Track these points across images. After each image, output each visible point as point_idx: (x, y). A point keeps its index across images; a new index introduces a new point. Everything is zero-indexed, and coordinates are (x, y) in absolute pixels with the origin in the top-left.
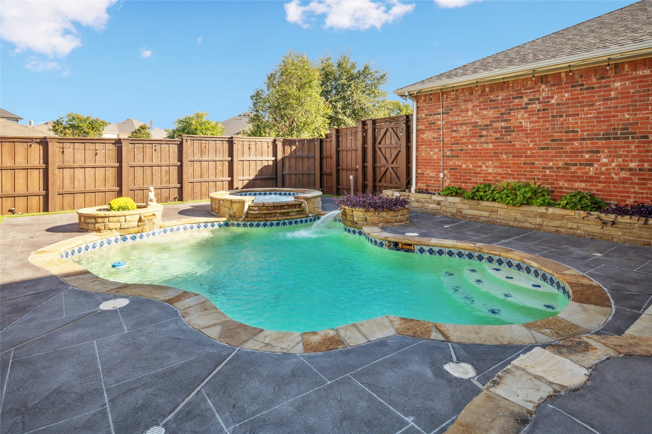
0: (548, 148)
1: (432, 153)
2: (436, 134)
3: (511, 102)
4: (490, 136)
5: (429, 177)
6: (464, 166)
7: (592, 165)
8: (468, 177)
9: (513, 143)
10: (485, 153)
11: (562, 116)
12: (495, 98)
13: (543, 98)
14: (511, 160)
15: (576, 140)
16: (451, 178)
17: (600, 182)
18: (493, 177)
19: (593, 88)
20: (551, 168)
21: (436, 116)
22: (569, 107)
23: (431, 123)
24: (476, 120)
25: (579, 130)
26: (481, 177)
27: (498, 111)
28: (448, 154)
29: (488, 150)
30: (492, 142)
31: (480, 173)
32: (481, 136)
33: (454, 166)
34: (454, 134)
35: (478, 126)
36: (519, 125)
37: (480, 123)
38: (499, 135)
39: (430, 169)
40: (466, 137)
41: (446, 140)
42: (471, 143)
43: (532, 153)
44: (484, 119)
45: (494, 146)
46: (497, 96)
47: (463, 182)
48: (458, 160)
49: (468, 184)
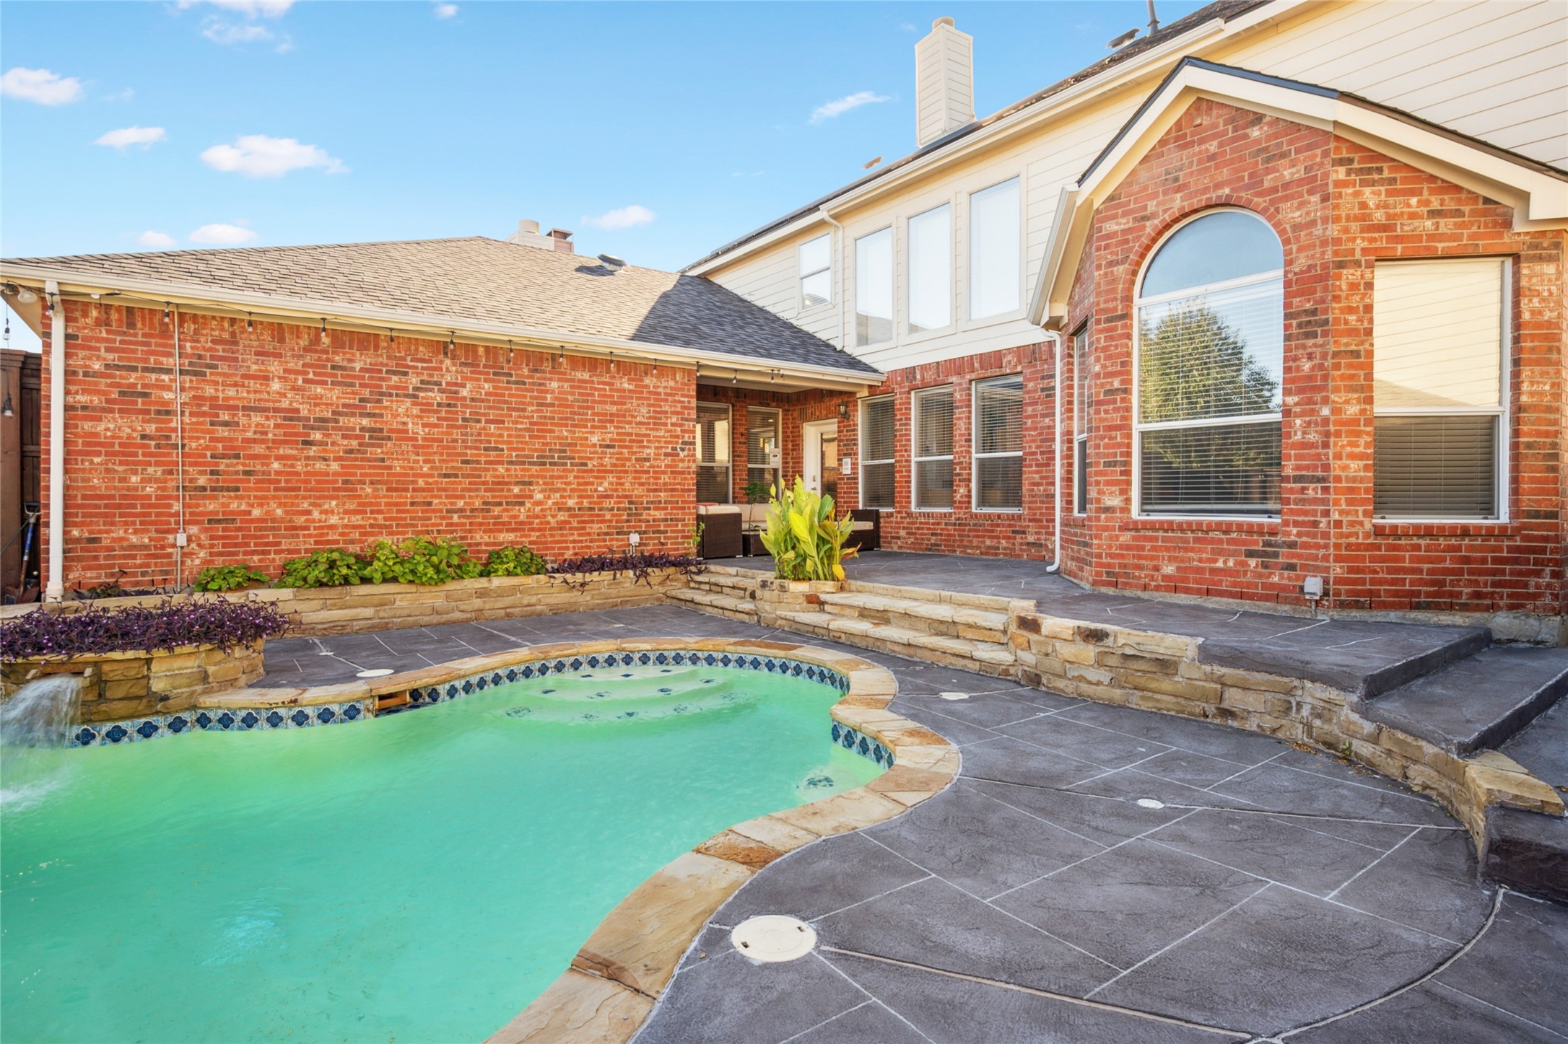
0: (456, 476)
1: (134, 479)
2: (154, 426)
3: (383, 379)
4: (333, 444)
5: (123, 548)
6: (256, 513)
7: (522, 504)
8: (271, 539)
9: (387, 463)
10: (318, 482)
11: (479, 421)
12: (345, 364)
13: (448, 384)
14: (385, 497)
15: (501, 463)
16: (212, 546)
17: (533, 530)
18: (342, 534)
19: (524, 383)
20: (461, 510)
21: (154, 376)
22: (490, 408)
23: (128, 393)
24: (295, 405)
25: (505, 447)
26: (310, 536)
27: (353, 393)
28: (202, 481)
29: (327, 474)
30: (336, 459)
31: (307, 528)
32: (308, 443)
33: (224, 513)
34: (223, 432)
35: (299, 419)
36: (400, 427)
37: (304, 413)
38: (355, 443)
39: (126, 523)
40: (263, 441)
41: (194, 445)
42: (278, 458)
43: (427, 483)
44: (316, 405)
45: (343, 467)
46: (350, 361)
47: (253, 553)
48: (237, 497)
49: (272, 556)
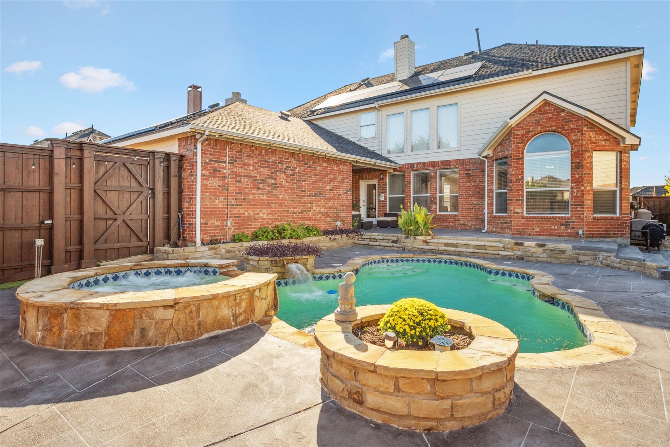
0: (294, 201)
1: (217, 201)
2: (221, 182)
3: (277, 166)
4: (265, 189)
5: (213, 227)
6: (246, 214)
7: (310, 211)
8: (250, 224)
9: (278, 196)
10: (261, 203)
11: (300, 181)
12: (268, 160)
13: (293, 167)
14: (278, 208)
15: (305, 196)
16: (235, 226)
17: (313, 220)
18: (267, 222)
19: (311, 167)
20: (296, 213)
21: (221, 164)
22: (303, 176)
23: (216, 170)
24: (256, 175)
25: (306, 190)
26: (259, 222)
27: (270, 171)
28: (233, 202)
29: (263, 200)
30: (266, 194)
31: (258, 219)
32: (259, 189)
33: (238, 214)
34: (238, 185)
35: (257, 180)
36: (281, 183)
37: (258, 178)
38: (270, 188)
39: (214, 217)
40: (248, 188)
41: (231, 189)
42: (252, 194)
43: (288, 203)
44: (261, 175)
45: (267, 197)
46: (269, 159)
47: (246, 228)
48: (242, 208)
49: (250, 230)
